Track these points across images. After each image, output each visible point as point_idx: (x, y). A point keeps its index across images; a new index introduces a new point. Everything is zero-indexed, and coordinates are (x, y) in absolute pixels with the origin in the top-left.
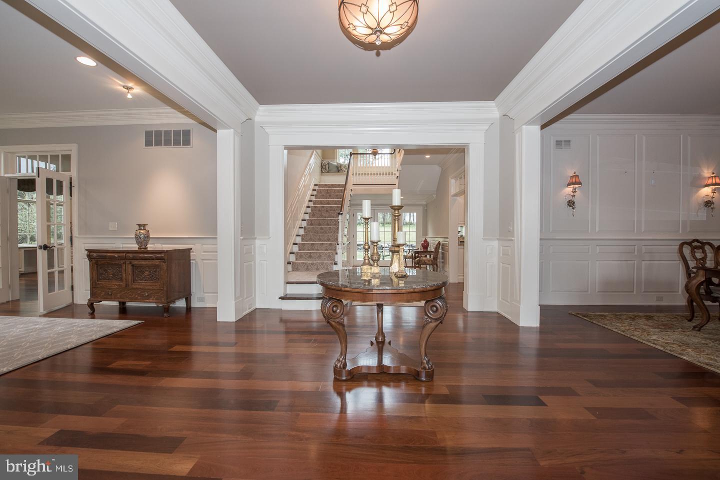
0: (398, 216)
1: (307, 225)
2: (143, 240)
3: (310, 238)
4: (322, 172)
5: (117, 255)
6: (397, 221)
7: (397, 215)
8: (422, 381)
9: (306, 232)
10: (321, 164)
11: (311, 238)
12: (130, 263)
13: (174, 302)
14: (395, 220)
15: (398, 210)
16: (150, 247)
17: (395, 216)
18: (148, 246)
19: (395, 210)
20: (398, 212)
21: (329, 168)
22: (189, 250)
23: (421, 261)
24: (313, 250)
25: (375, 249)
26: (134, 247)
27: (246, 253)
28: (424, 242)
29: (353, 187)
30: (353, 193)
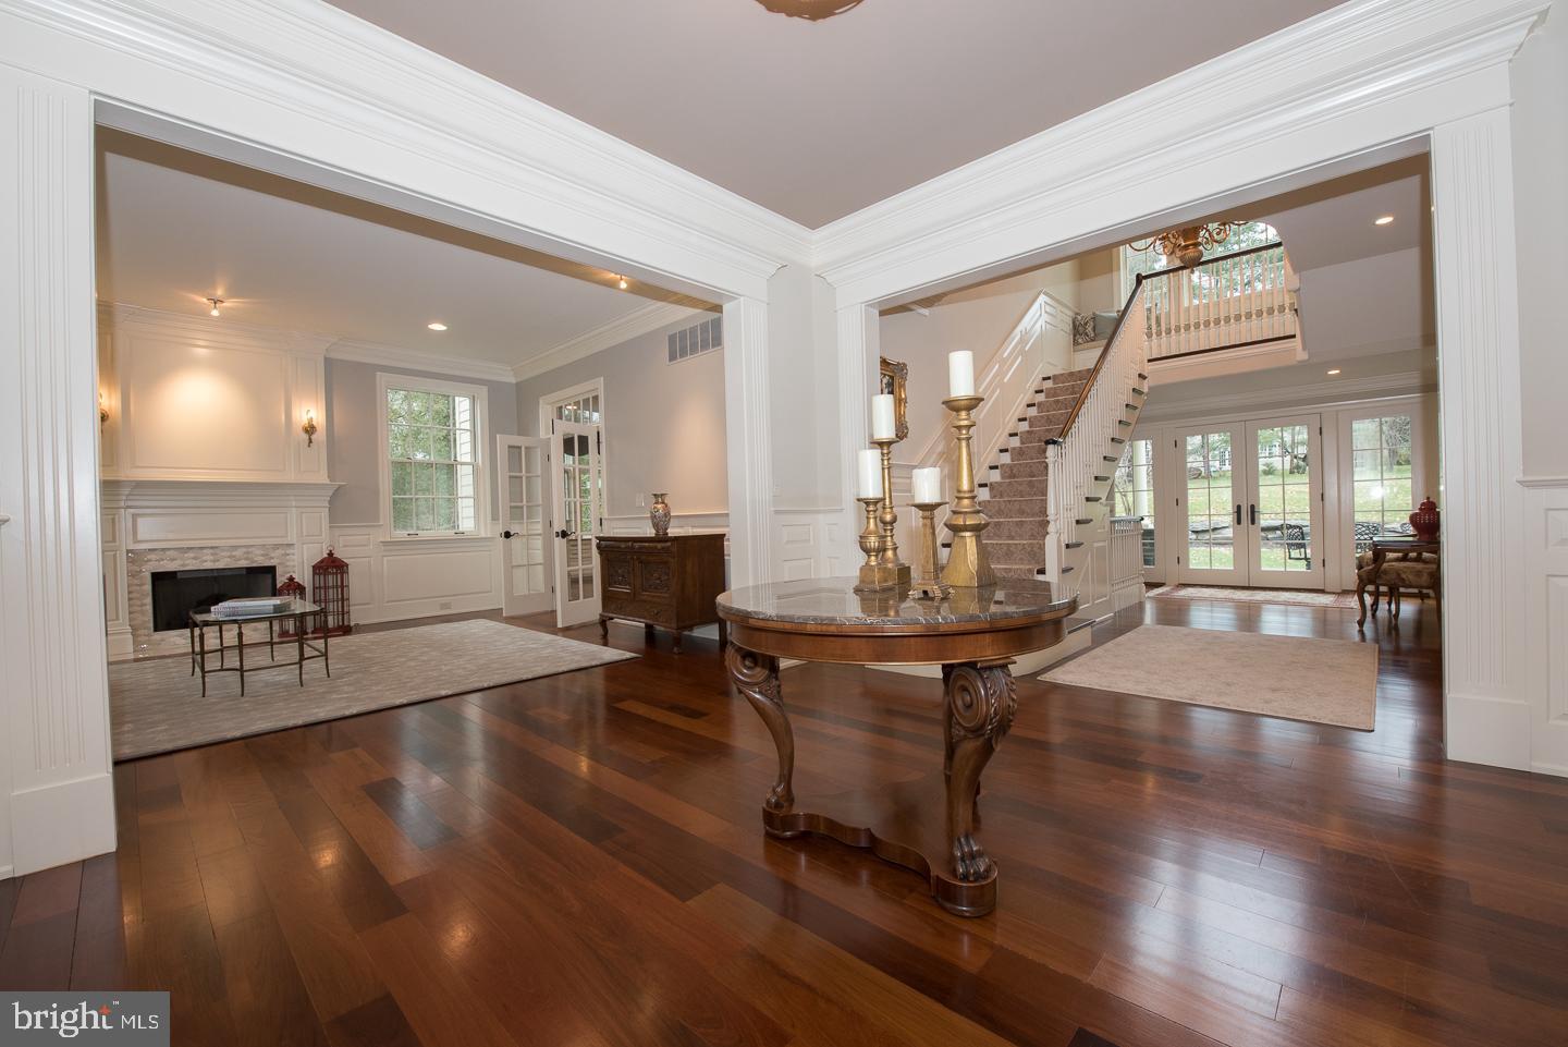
0: (969, 427)
1: (1003, 478)
2: (660, 522)
3: (997, 508)
4: (1076, 343)
5: (623, 545)
6: (964, 444)
7: (965, 423)
8: (961, 916)
9: (995, 497)
10: (1074, 322)
11: (1000, 509)
12: (638, 559)
13: (691, 628)
14: (959, 439)
15: (969, 408)
16: (673, 531)
17: (959, 428)
18: (669, 531)
19: (957, 410)
20: (968, 414)
21: (1094, 329)
22: (721, 537)
23: (1386, 572)
24: (1000, 537)
25: (872, 521)
26: (650, 532)
27: (788, 542)
28: (1420, 509)
29: (1148, 368)
30: (1152, 384)
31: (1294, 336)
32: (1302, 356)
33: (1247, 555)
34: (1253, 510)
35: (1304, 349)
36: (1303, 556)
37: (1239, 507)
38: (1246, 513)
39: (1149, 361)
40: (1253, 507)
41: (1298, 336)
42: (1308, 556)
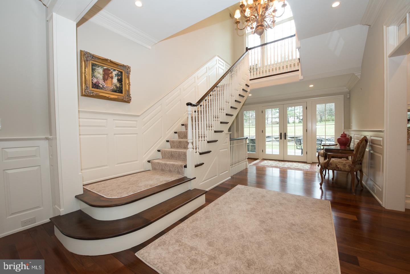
28: (341, 136)
29: (250, 83)
30: (251, 88)
31: (298, 70)
32: (301, 77)
33: (283, 148)
34: (285, 135)
35: (302, 75)
36: (300, 148)
37: (281, 133)
38: (283, 136)
39: (250, 80)
40: (285, 133)
41: (300, 70)
42: (302, 148)
